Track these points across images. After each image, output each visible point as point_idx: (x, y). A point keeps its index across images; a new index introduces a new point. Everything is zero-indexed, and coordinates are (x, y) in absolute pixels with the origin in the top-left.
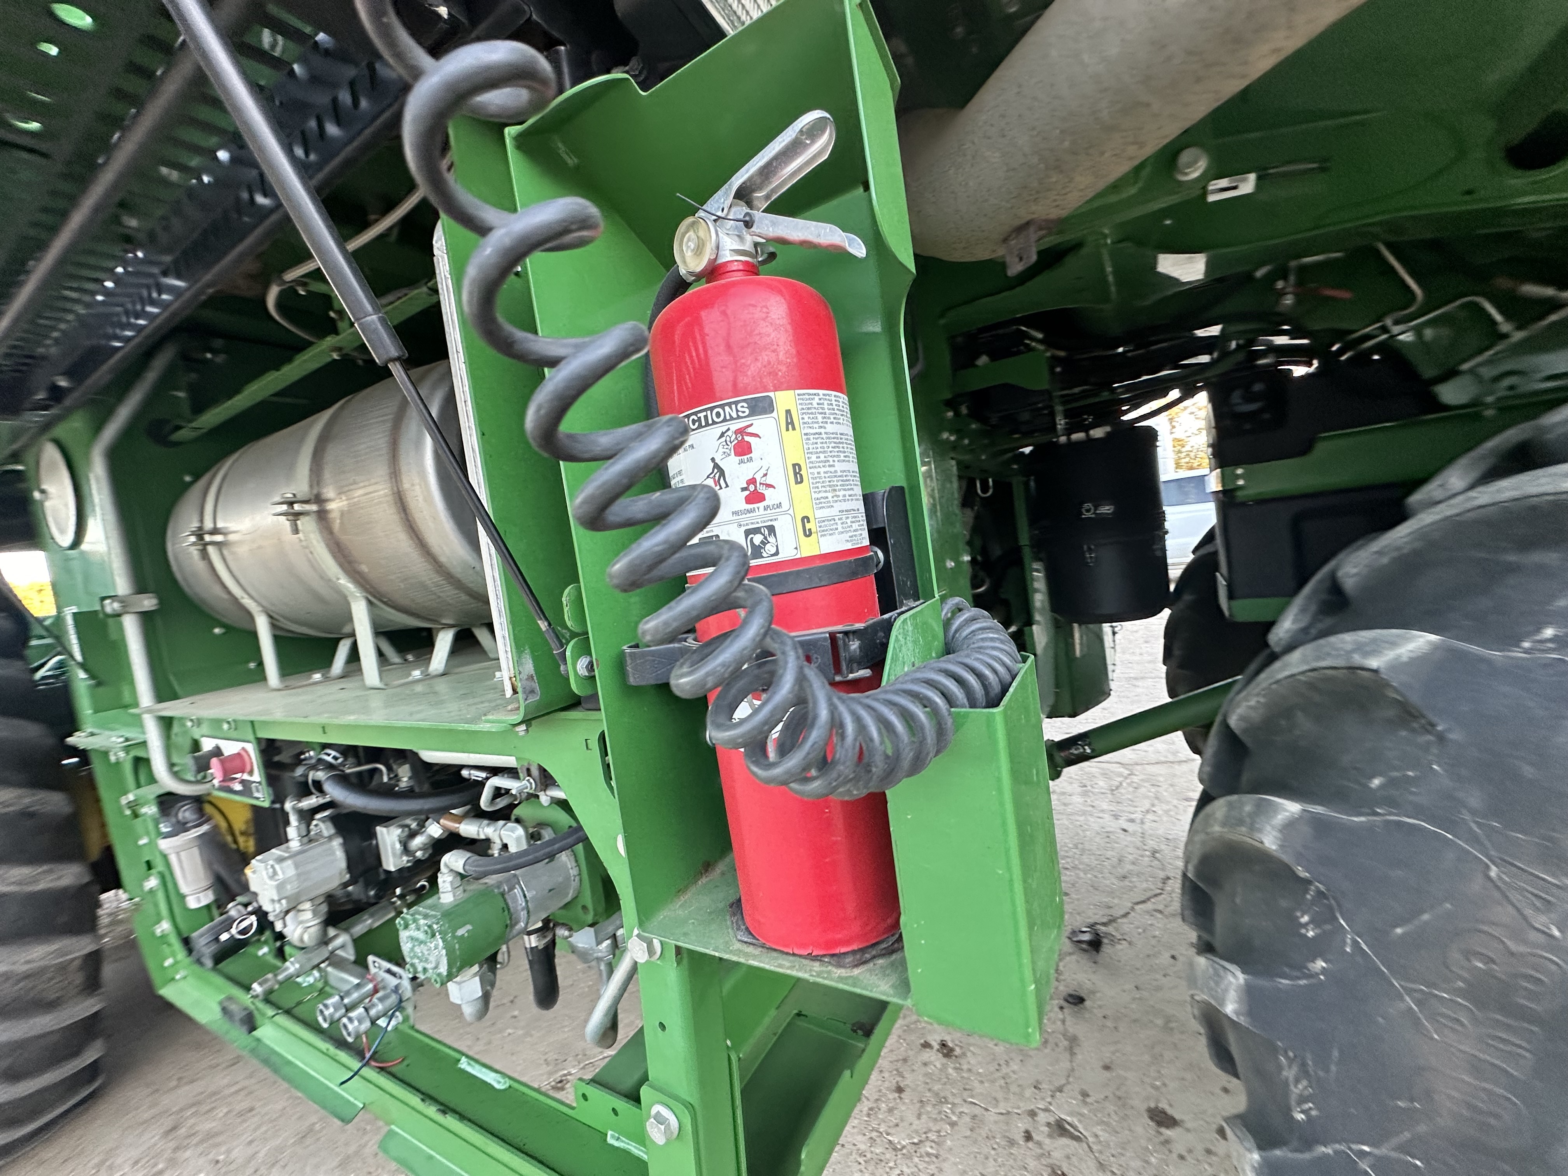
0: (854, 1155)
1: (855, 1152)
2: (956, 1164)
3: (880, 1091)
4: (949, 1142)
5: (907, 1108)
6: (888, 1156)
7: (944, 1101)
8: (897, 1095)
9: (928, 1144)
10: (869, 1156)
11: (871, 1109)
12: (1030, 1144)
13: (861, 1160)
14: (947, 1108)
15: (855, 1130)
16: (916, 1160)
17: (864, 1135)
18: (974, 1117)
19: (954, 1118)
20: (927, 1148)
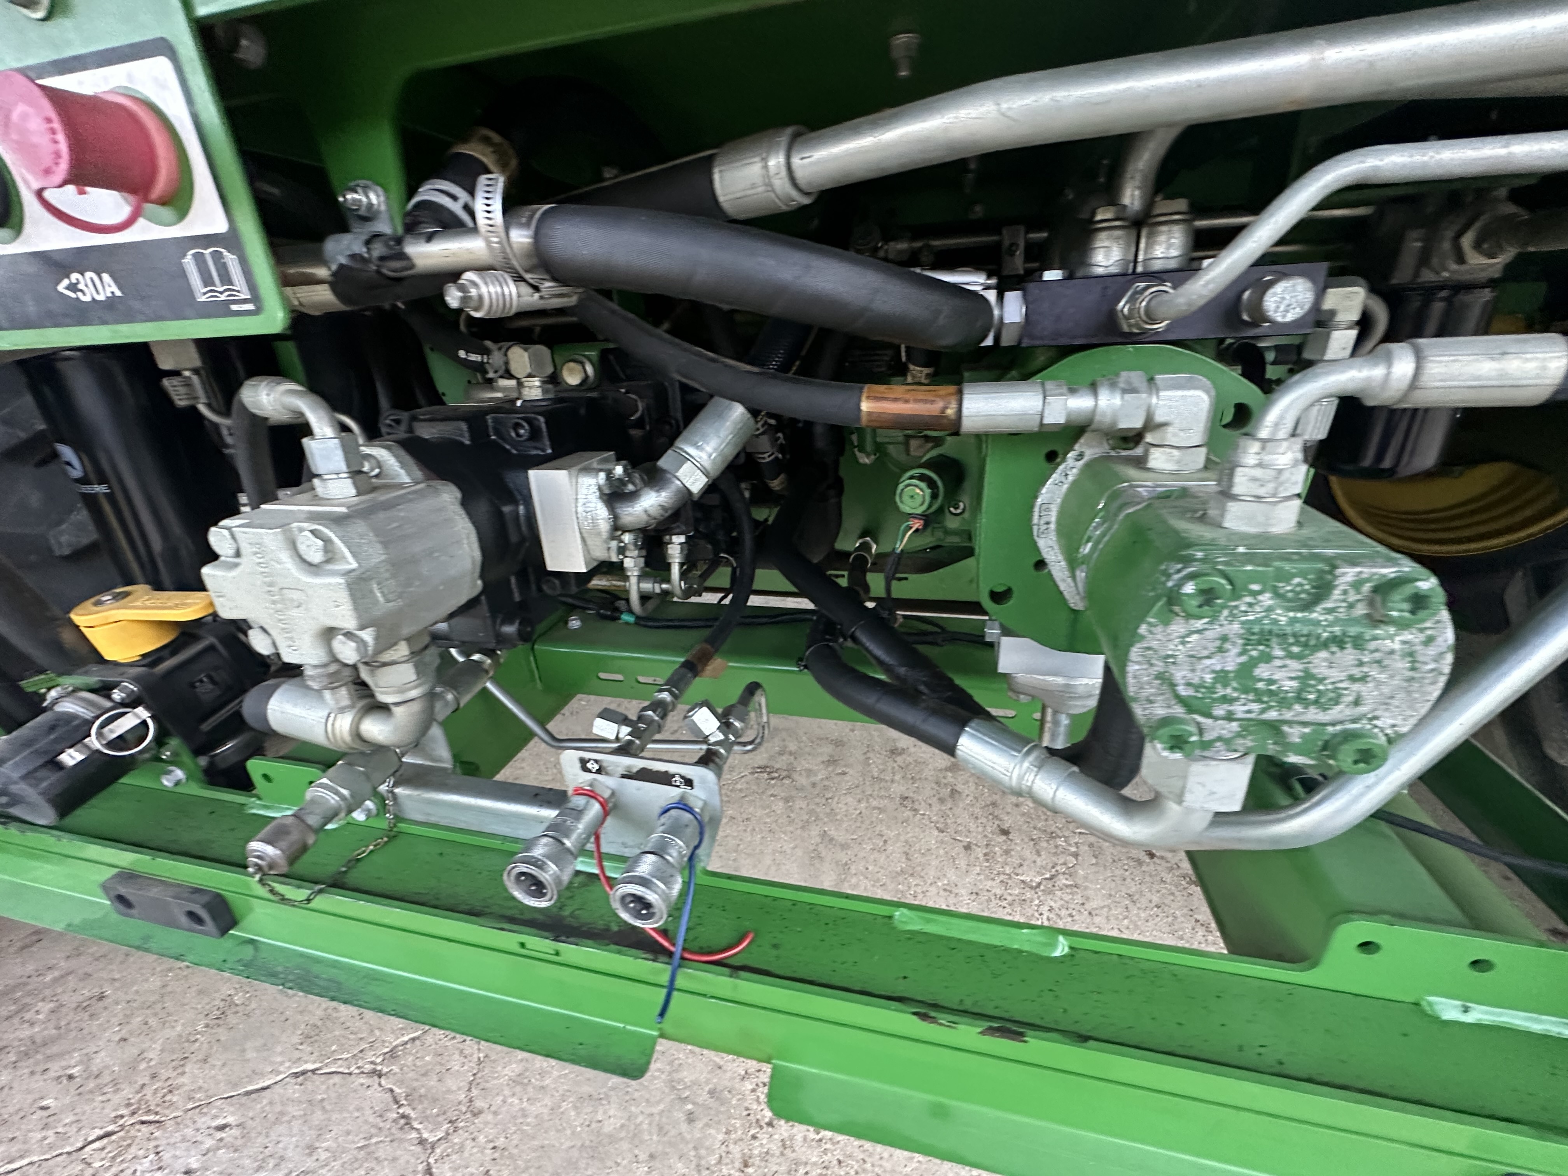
0: (994, 902)
1: (993, 898)
2: (1099, 890)
3: (985, 836)
4: (1081, 872)
5: (1021, 848)
6: (1028, 895)
7: (1052, 836)
8: (1004, 838)
9: (1061, 877)
11: (985, 855)
12: (1155, 859)
13: (1004, 903)
14: (1061, 842)
15: (982, 877)
16: (1058, 893)
17: (993, 879)
18: (1091, 845)
19: (1073, 849)
20: (1063, 881)
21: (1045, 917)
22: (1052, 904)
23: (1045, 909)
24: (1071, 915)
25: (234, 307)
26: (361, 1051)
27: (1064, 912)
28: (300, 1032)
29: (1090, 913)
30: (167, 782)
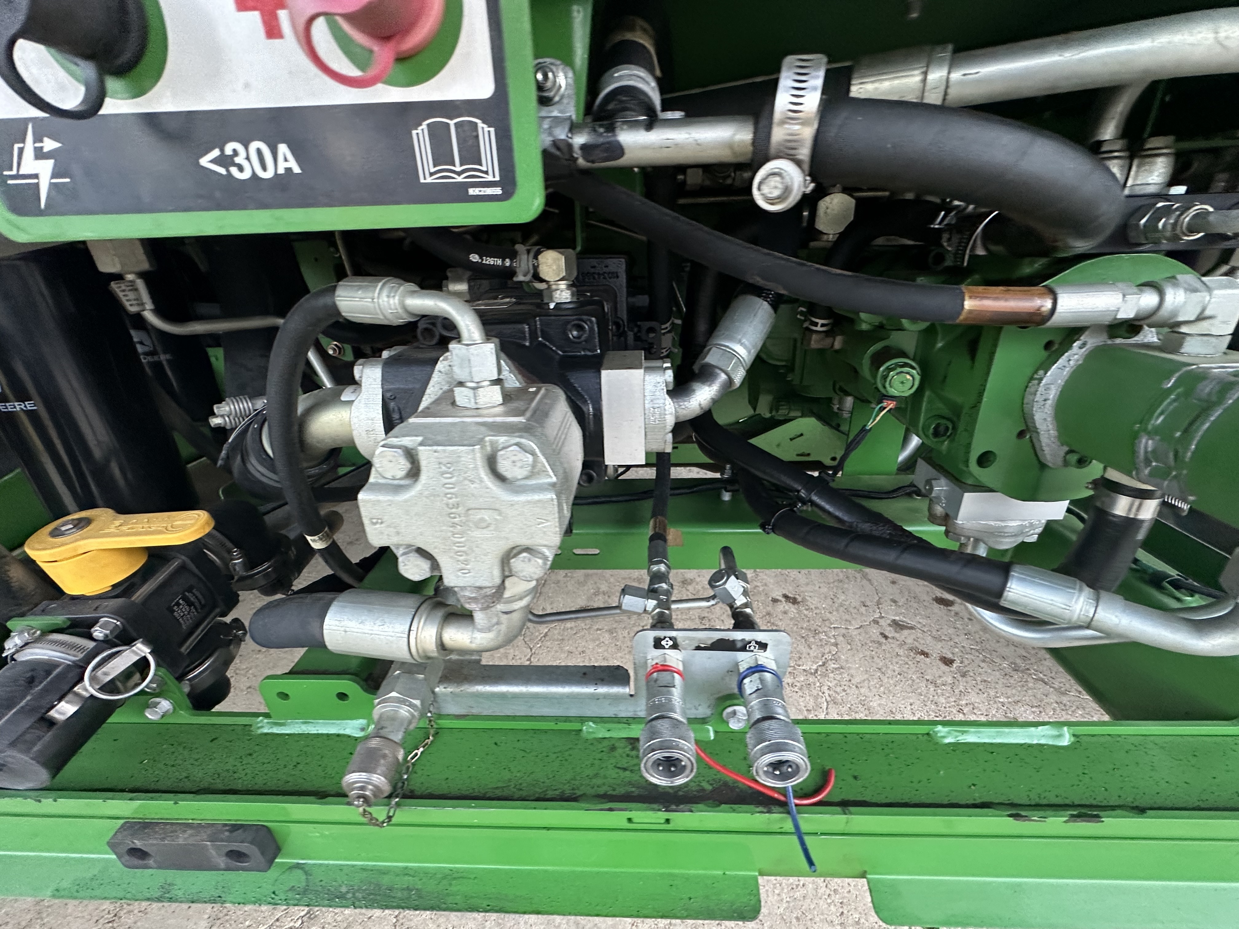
2: (858, 668)
4: (843, 657)
7: (817, 632)
9: (830, 662)
10: (798, 684)
12: (889, 640)
13: (796, 689)
14: (823, 636)
16: (831, 675)
18: (844, 636)
19: (833, 641)
20: (832, 665)
21: (827, 695)
22: (829, 684)
23: (825, 688)
24: (844, 690)
25: (472, 191)
26: (278, 920)
27: (839, 689)
28: (206, 916)
29: (857, 687)
30: (151, 715)
